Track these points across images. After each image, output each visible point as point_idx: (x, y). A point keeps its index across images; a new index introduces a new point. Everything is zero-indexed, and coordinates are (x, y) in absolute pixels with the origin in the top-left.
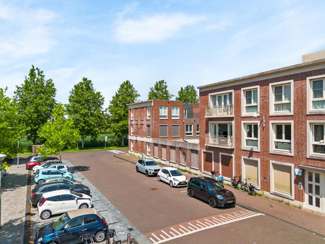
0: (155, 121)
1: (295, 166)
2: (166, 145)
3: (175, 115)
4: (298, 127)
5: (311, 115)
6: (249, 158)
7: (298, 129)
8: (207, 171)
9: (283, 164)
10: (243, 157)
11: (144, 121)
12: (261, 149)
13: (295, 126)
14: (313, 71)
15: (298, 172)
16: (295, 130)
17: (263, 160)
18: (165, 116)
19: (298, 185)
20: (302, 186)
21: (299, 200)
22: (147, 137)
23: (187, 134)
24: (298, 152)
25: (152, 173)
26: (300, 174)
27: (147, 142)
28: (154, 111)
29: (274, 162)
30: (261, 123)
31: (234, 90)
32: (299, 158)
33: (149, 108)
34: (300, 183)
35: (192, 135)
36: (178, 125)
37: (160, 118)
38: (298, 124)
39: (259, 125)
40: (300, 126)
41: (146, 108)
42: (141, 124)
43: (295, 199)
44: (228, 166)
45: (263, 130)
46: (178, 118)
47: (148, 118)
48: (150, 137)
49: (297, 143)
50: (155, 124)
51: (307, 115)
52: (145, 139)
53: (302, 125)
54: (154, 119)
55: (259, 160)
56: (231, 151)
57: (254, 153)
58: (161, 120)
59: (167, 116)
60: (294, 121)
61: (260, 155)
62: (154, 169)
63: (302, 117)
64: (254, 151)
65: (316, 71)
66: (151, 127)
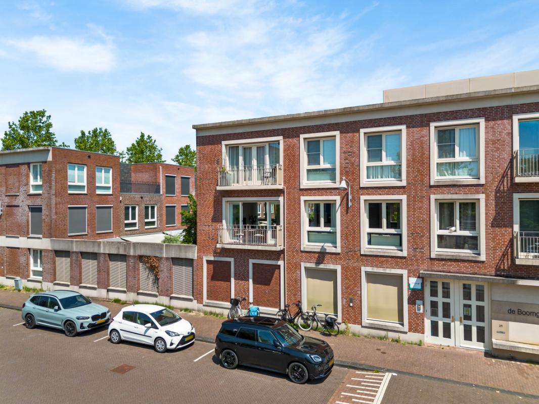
0: (56, 197)
1: (409, 273)
2: (96, 251)
3: (103, 185)
4: (414, 206)
5: (438, 186)
6: (318, 266)
7: (414, 210)
8: (216, 300)
9: (388, 271)
10: (303, 265)
11: (21, 198)
12: (342, 247)
13: (408, 205)
14: (441, 113)
15: (416, 283)
16: (408, 211)
17: (348, 268)
18: (82, 187)
19: (415, 305)
20: (422, 306)
21: (416, 331)
22: (31, 235)
23: (127, 225)
24: (415, 249)
25: (86, 325)
26: (419, 287)
27: (29, 249)
28: (54, 175)
29: (369, 269)
30: (343, 199)
31: (284, 138)
32: (417, 260)
33: (34, 166)
34: (418, 302)
35: (137, 228)
36: (110, 207)
37: (70, 192)
38: (415, 201)
39: (340, 203)
40: (418, 205)
41: (26, 166)
42: (7, 206)
43: (410, 330)
44: (269, 285)
45: (347, 213)
46: (110, 192)
47: (32, 192)
48: (41, 236)
49: (412, 234)
50: (56, 204)
51: (431, 187)
52: (22, 242)
53: (422, 202)
54: (53, 192)
55: (339, 268)
56: (278, 255)
57: (327, 257)
58: (72, 196)
59: (84, 186)
60: (408, 197)
61: (341, 259)
62: (90, 316)
63: (422, 190)
64: (327, 251)
65: (446, 113)
66: (45, 212)
